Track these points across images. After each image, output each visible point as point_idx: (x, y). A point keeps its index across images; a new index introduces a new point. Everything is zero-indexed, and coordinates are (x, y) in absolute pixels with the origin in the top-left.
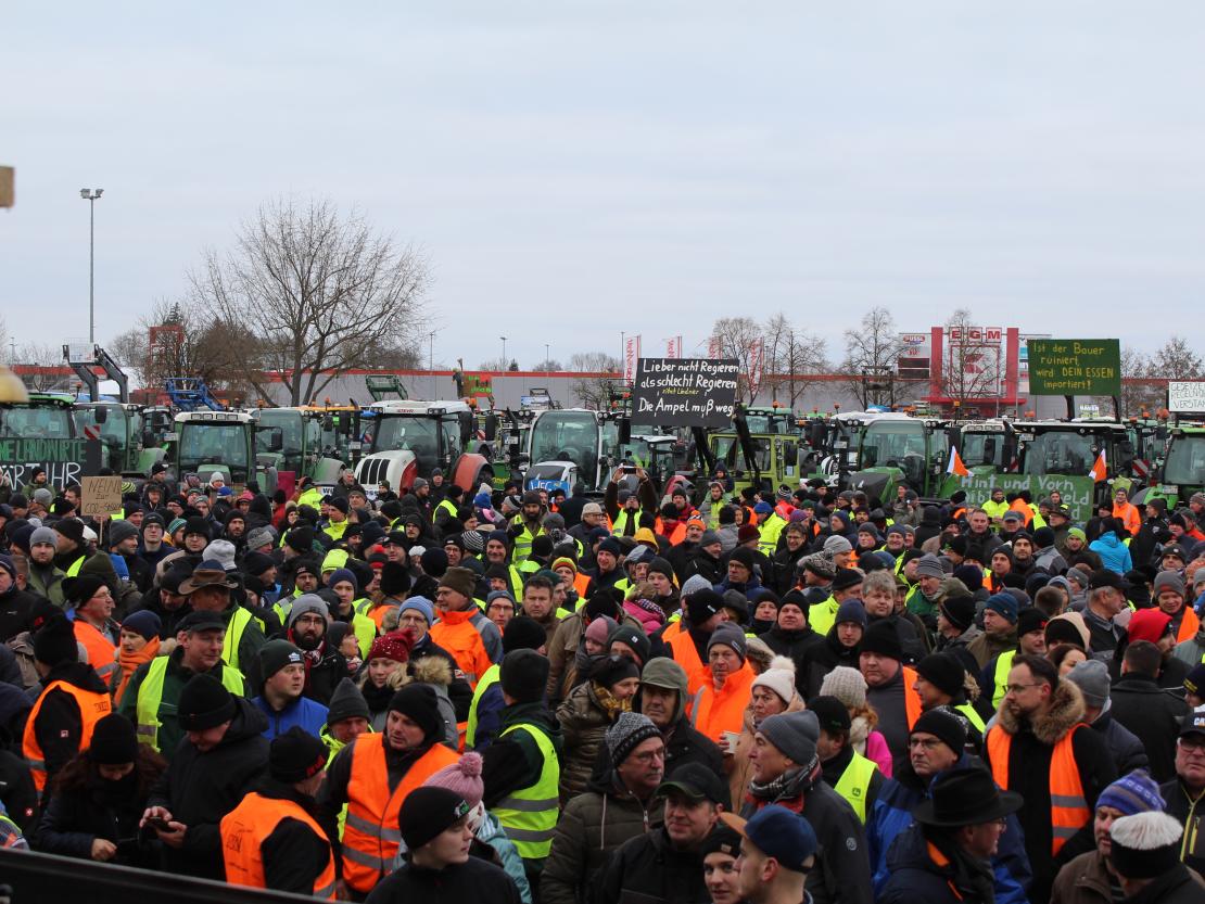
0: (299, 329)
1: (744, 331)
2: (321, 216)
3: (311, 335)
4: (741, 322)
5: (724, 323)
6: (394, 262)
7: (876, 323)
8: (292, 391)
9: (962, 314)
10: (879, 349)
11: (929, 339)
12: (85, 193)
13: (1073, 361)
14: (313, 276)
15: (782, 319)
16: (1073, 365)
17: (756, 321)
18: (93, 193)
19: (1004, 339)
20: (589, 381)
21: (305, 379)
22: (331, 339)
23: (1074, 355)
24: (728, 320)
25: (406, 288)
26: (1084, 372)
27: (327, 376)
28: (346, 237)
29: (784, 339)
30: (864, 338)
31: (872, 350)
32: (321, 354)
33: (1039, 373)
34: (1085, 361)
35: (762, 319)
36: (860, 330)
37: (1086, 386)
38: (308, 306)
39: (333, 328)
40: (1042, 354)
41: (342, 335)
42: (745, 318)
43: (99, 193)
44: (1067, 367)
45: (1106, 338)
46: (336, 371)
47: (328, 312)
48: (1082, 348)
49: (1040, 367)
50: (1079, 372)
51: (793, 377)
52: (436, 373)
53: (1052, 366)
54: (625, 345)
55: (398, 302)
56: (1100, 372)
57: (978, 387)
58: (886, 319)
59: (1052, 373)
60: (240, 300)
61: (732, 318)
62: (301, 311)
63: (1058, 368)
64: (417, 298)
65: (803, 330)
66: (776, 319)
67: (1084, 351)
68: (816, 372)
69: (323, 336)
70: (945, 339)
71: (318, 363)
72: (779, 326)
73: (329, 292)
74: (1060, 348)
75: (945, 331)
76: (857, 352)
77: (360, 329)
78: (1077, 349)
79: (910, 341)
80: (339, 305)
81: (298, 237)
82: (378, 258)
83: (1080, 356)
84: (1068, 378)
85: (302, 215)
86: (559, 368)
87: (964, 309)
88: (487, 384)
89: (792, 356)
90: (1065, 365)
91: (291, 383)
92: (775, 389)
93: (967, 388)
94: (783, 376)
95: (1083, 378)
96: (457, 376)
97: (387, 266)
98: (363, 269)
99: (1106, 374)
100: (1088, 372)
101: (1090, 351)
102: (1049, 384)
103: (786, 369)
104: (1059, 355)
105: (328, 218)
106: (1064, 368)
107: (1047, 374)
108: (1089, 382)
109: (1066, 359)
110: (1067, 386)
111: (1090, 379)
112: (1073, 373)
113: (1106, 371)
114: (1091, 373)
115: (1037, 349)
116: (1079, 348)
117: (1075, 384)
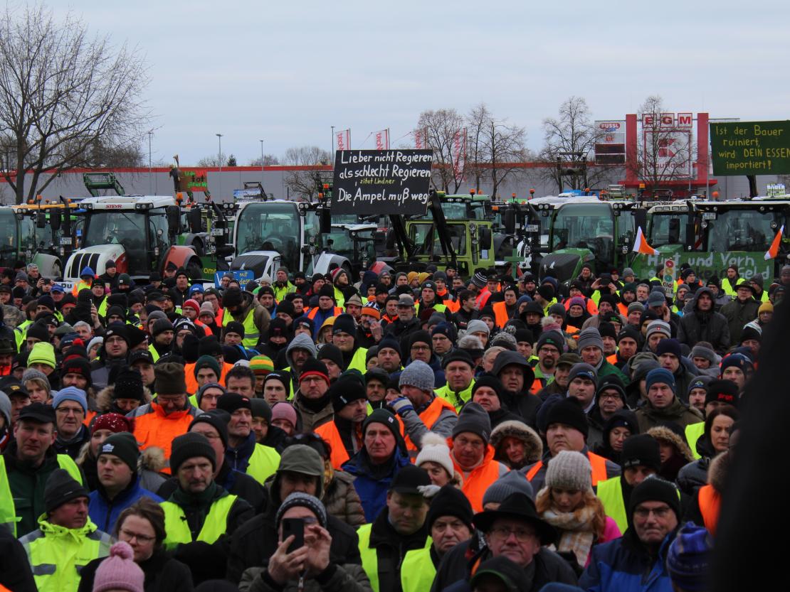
0: (20, 130)
1: (448, 122)
2: (37, 22)
3: (33, 136)
4: (444, 114)
5: (428, 115)
6: (111, 63)
7: (573, 112)
8: (16, 190)
9: (654, 101)
10: (576, 136)
11: (624, 126)
13: (754, 143)
14: (32, 79)
15: (483, 111)
16: (754, 146)
17: (458, 114)
19: (695, 124)
20: (301, 173)
21: (28, 178)
22: (52, 139)
23: (754, 137)
24: (431, 113)
25: (123, 89)
26: (764, 152)
27: (50, 175)
29: (486, 129)
30: (562, 126)
31: (569, 137)
32: (44, 154)
33: (721, 155)
34: (765, 142)
36: (557, 118)
37: (767, 166)
38: (28, 108)
39: (54, 129)
40: (724, 137)
41: (62, 135)
42: (448, 111)
44: (748, 148)
45: (786, 120)
46: (59, 170)
47: (49, 113)
48: (761, 130)
49: (723, 149)
50: (760, 153)
51: (495, 166)
52: (156, 170)
53: (734, 148)
54: (336, 140)
55: (116, 102)
56: (779, 151)
57: (671, 169)
58: (582, 108)
59: (733, 155)
61: (435, 111)
62: (22, 114)
63: (740, 150)
64: (135, 100)
65: (504, 120)
66: (478, 110)
67: (764, 133)
69: (45, 137)
70: (639, 125)
71: (40, 162)
72: (481, 116)
73: (49, 94)
74: (741, 131)
75: (639, 117)
76: (555, 140)
77: (80, 129)
78: (757, 131)
79: (605, 128)
80: (59, 106)
81: (16, 42)
82: (96, 59)
83: (760, 137)
84: (749, 159)
85: (19, 21)
86: (276, 162)
87: (655, 96)
88: (202, 179)
89: (493, 145)
90: (746, 147)
91: (15, 184)
92: (478, 178)
93: (660, 172)
95: (764, 158)
96: (173, 172)
97: (103, 68)
98: (80, 72)
99: (785, 154)
100: (768, 153)
101: (770, 133)
102: (731, 165)
103: (488, 158)
104: (740, 137)
105: (45, 23)
106: (745, 150)
107: (730, 155)
108: (769, 162)
109: (747, 141)
110: (748, 166)
111: (770, 159)
112: (754, 154)
113: (785, 151)
114: (771, 154)
115: (720, 132)
116: (759, 130)
117: (757, 165)
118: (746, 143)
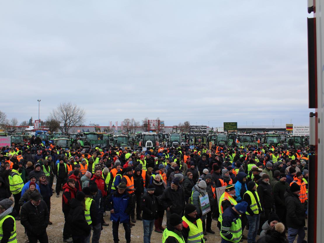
1: (128, 121)
2: (69, 104)
4: (127, 119)
5: (125, 119)
6: (81, 111)
8: (65, 129)
12: (38, 100)
15: (133, 119)
18: (39, 101)
20: (106, 128)
25: (82, 115)
28: (73, 107)
34: (232, 125)
35: (130, 119)
38: (67, 117)
42: (128, 118)
43: (40, 100)
45: (235, 122)
51: (135, 127)
53: (227, 126)
60: (57, 116)
64: (84, 116)
65: (136, 120)
68: (139, 126)
69: (70, 122)
72: (133, 120)
75: (150, 120)
82: (79, 110)
85: (67, 104)
89: (135, 124)
94: (134, 127)
97: (79, 112)
100: (232, 127)
102: (227, 128)
103: (134, 126)
105: (71, 104)
110: (229, 129)
112: (230, 127)
116: (231, 123)
117: (231, 129)
118: (229, 125)
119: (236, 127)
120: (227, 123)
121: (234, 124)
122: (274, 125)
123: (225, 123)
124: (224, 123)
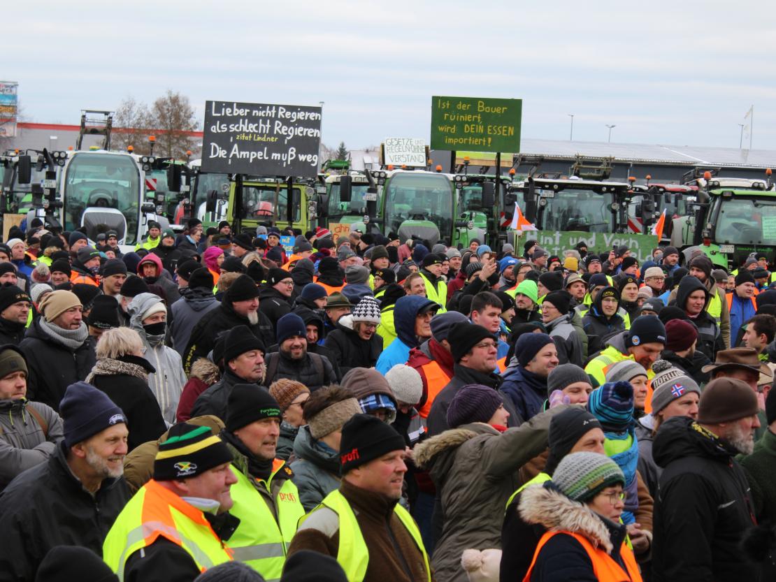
13: (476, 119)
16: (476, 122)
23: (476, 113)
26: (485, 129)
33: (441, 129)
34: (487, 119)
37: (487, 142)
40: (447, 111)
44: (469, 124)
45: (510, 98)
48: (485, 106)
49: (443, 123)
50: (481, 129)
53: (455, 122)
56: (501, 129)
59: (454, 130)
63: (461, 125)
67: (488, 110)
74: (464, 106)
78: (481, 108)
83: (483, 114)
84: (469, 134)
90: (467, 122)
95: (484, 135)
99: (506, 133)
100: (489, 130)
101: (493, 110)
102: (450, 139)
104: (463, 113)
106: (467, 125)
107: (449, 130)
108: (490, 139)
109: (470, 116)
110: (467, 141)
111: (490, 136)
112: (475, 130)
113: (507, 129)
114: (492, 131)
115: (441, 106)
116: (482, 106)
117: (476, 141)
118: (468, 118)
119: (511, 130)
120: (454, 101)
121: (498, 110)
122: (746, 146)
123: (444, 99)
124: (435, 99)
